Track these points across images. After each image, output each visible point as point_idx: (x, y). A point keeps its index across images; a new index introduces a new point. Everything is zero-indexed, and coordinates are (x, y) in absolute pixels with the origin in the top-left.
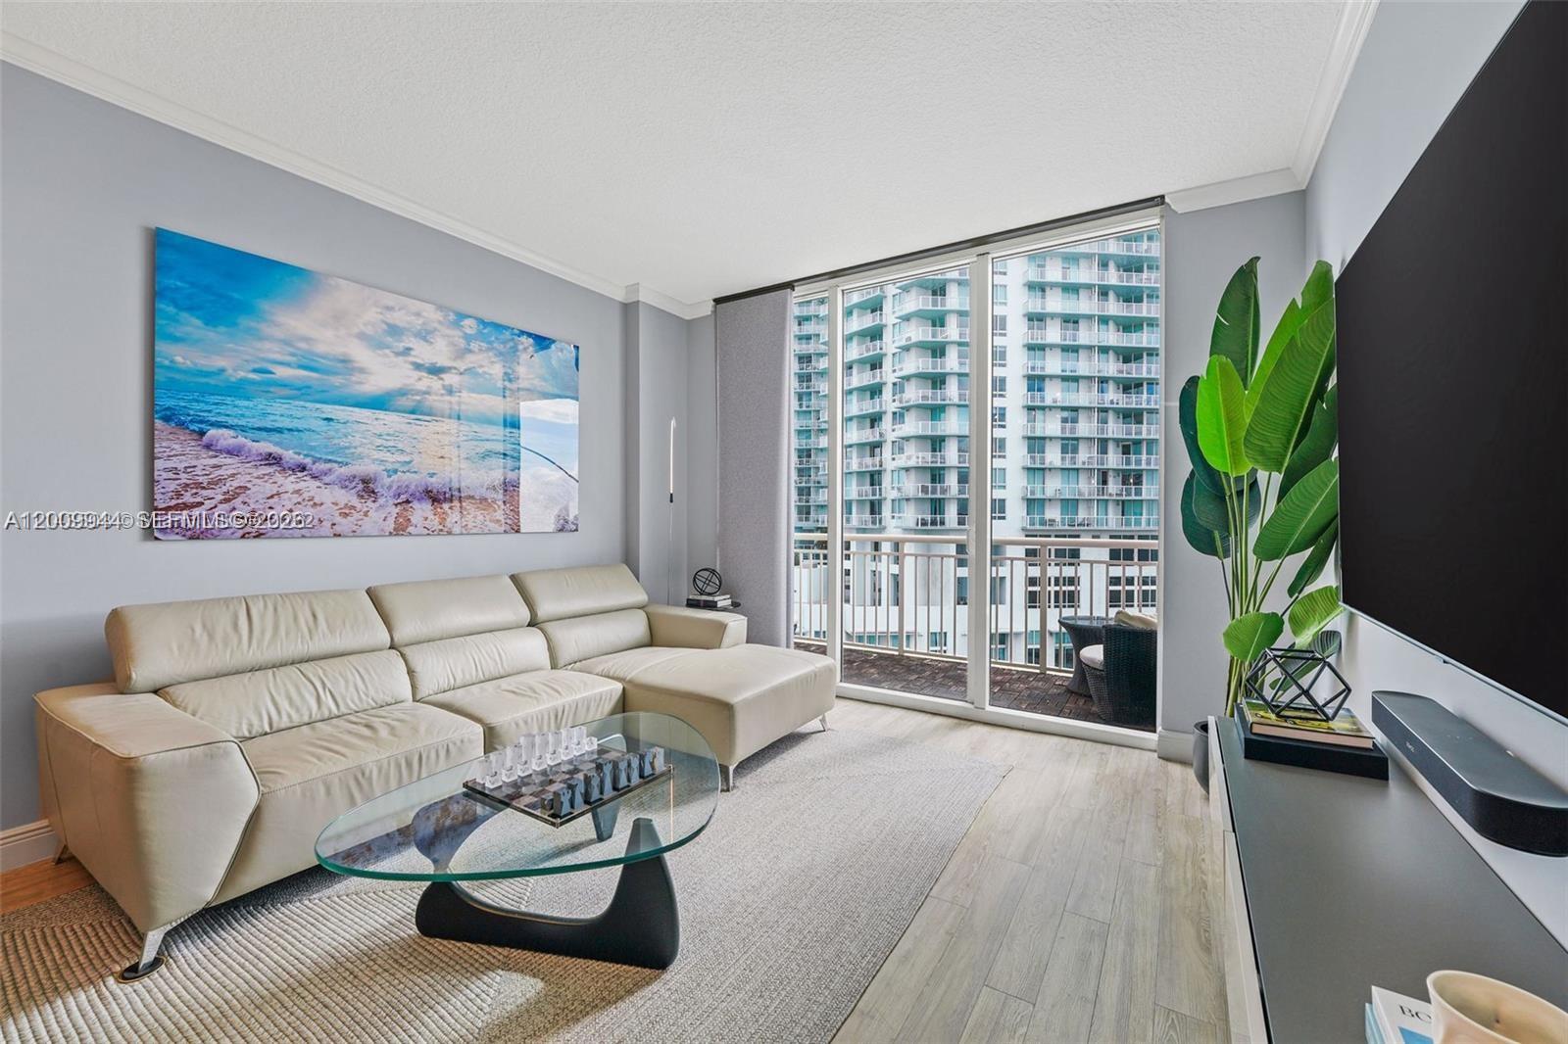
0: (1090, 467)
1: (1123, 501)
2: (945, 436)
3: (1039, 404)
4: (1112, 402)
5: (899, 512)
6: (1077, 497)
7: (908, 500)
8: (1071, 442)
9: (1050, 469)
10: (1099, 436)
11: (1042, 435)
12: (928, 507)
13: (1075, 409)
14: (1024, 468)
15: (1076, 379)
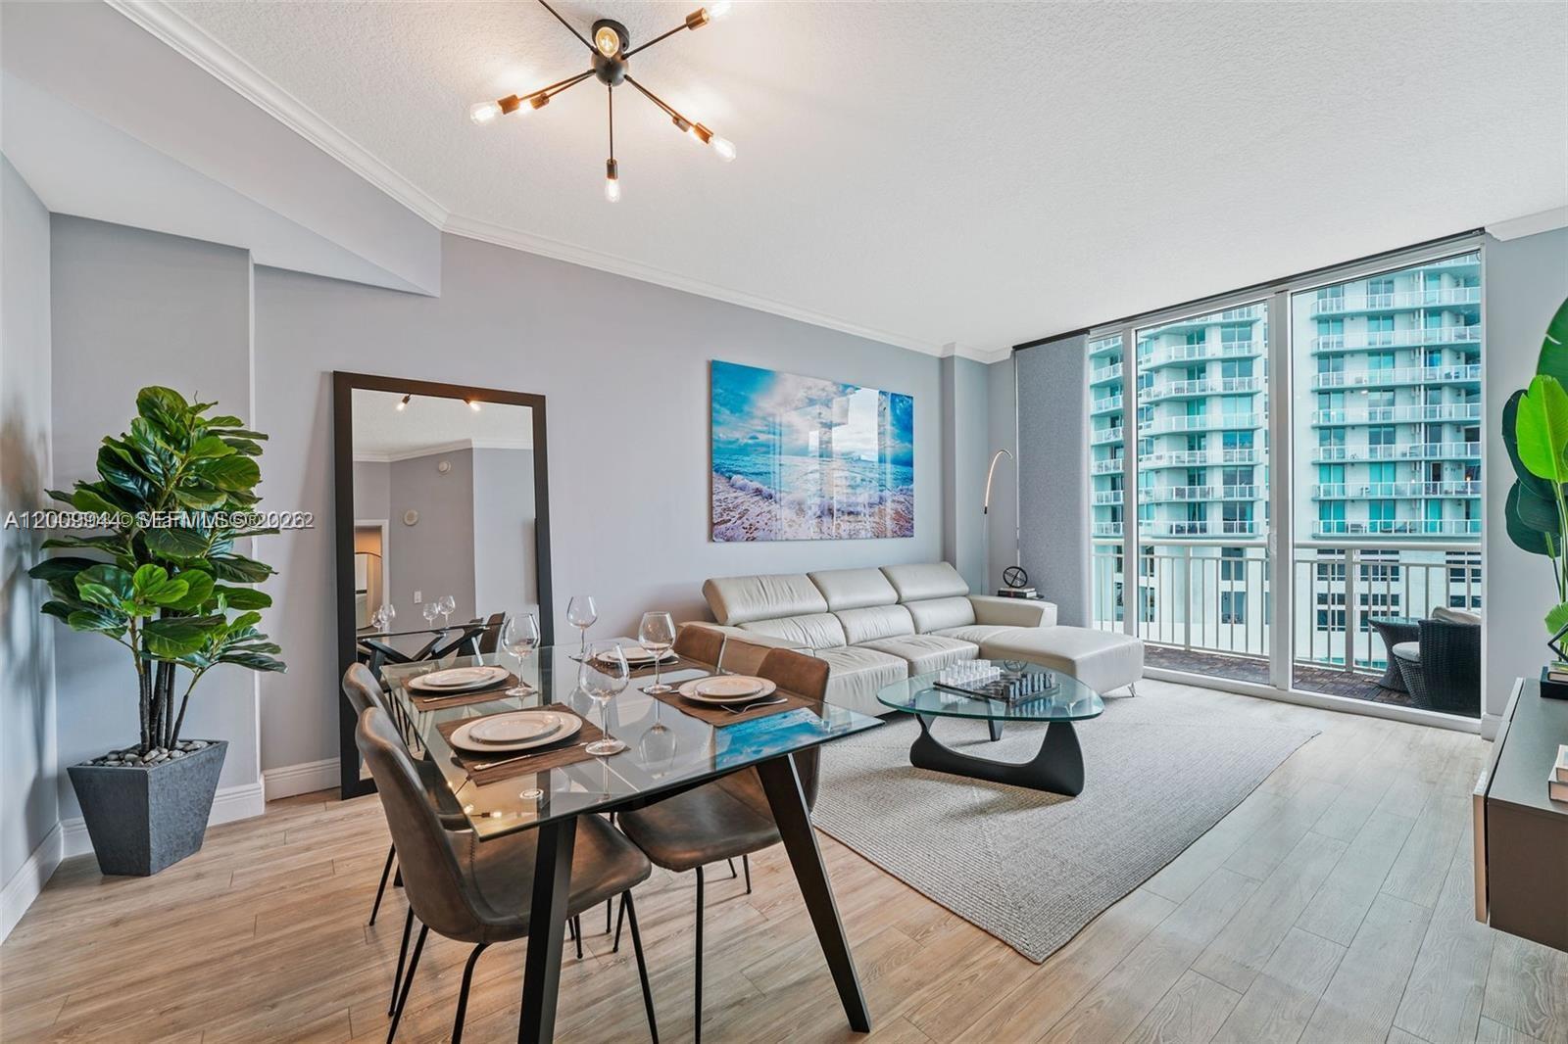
0: (1414, 458)
1: (1468, 501)
2: (1206, 432)
3: (1335, 386)
4: (1448, 376)
5: (1148, 519)
6: (1394, 496)
7: (1159, 504)
8: (1383, 429)
9: (1353, 464)
10: (1428, 420)
11: (1340, 423)
12: (1184, 512)
13: (1391, 389)
14: (1314, 464)
15: (1391, 352)
